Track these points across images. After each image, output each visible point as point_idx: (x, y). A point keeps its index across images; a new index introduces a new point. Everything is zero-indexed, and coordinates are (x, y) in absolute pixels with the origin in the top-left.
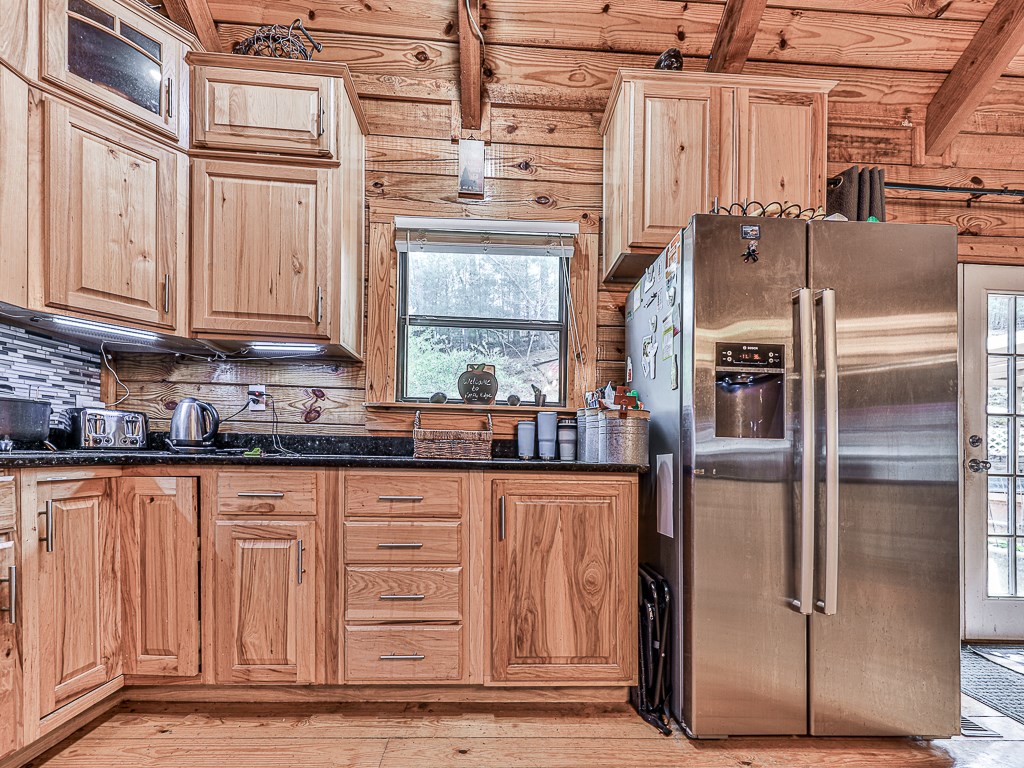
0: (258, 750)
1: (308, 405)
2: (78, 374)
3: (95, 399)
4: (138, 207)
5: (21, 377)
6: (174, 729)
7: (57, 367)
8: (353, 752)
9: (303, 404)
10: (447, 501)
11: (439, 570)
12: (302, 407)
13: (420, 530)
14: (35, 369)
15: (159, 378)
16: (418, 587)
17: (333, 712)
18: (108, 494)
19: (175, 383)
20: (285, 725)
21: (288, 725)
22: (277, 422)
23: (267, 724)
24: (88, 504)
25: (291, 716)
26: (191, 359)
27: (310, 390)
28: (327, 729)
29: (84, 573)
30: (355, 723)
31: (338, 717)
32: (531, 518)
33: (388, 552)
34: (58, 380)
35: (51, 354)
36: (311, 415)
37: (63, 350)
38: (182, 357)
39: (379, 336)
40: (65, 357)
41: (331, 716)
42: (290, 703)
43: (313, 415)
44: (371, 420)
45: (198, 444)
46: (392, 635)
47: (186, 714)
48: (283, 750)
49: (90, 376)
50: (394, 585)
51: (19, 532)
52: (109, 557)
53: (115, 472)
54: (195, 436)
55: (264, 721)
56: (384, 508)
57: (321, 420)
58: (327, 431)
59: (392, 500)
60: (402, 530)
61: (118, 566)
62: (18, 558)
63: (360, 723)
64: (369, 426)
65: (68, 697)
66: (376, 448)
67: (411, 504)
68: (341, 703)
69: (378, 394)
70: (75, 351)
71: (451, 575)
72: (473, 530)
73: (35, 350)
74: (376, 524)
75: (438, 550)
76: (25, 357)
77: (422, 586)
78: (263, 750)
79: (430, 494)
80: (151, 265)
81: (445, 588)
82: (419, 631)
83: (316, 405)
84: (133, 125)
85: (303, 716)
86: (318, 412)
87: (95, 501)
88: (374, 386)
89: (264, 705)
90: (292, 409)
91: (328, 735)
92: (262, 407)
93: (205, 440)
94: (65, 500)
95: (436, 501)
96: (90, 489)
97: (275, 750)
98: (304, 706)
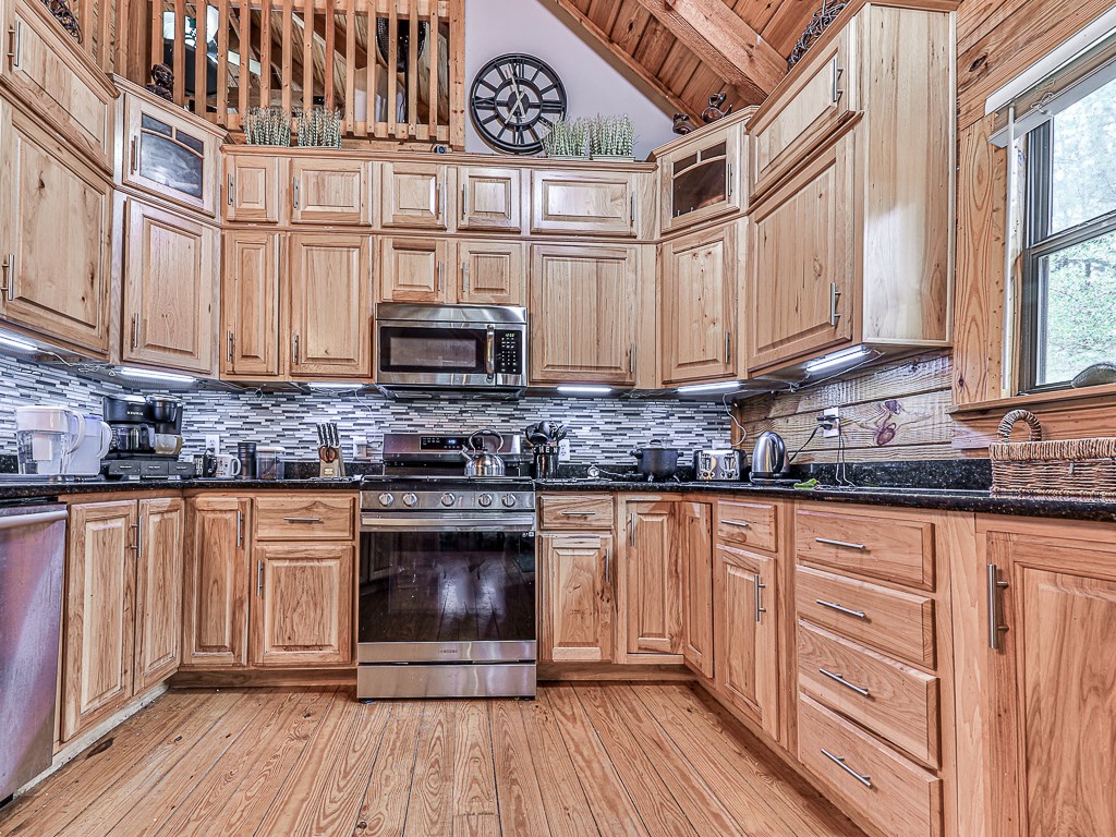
0: (715, 764)
1: (880, 423)
2: (713, 423)
3: (726, 441)
4: (710, 287)
5: (676, 432)
6: (695, 714)
7: (699, 421)
8: (768, 830)
9: (876, 423)
10: (904, 559)
11: (899, 666)
12: (874, 427)
13: (869, 596)
14: (684, 425)
15: (763, 416)
16: (869, 679)
17: (802, 795)
18: (672, 514)
19: (773, 419)
20: (753, 767)
21: (755, 770)
22: (843, 449)
23: (744, 757)
24: (660, 519)
25: (767, 767)
26: (782, 394)
27: (883, 403)
28: (776, 798)
29: (656, 567)
30: (807, 819)
31: (801, 801)
32: (1077, 625)
33: (833, 614)
34: (700, 430)
35: (695, 412)
36: (884, 435)
37: (703, 408)
38: (776, 393)
39: (974, 299)
40: (705, 412)
41: (796, 796)
42: (779, 759)
43: (886, 436)
44: (960, 433)
45: (770, 476)
46: (842, 733)
47: (711, 710)
48: (727, 778)
49: (723, 424)
50: (841, 662)
51: (616, 529)
52: (673, 561)
53: (676, 498)
54: (769, 469)
55: (744, 753)
56: (828, 554)
57: (895, 441)
58: (904, 456)
59: (837, 546)
60: (849, 590)
61: (679, 569)
62: (615, 545)
63: (811, 824)
64: (958, 444)
65: (646, 649)
66: (968, 478)
67: (859, 555)
68: (821, 796)
69: (972, 392)
70: (712, 406)
71: (915, 682)
72: (958, 620)
73: (684, 412)
74: (822, 574)
75: (892, 634)
76: (679, 418)
77: (874, 680)
78: (717, 767)
79: (881, 545)
80: (719, 327)
81: (904, 700)
82: (871, 747)
83: (890, 421)
84: (710, 222)
85: (774, 774)
86: (892, 430)
87: (665, 518)
88: (966, 380)
89: (761, 745)
90: (864, 430)
91: (772, 803)
92: (835, 432)
93: (775, 472)
94: (645, 514)
95: (889, 556)
96: (660, 509)
97: (723, 774)
98: (787, 770)
